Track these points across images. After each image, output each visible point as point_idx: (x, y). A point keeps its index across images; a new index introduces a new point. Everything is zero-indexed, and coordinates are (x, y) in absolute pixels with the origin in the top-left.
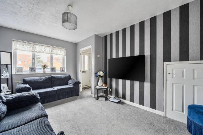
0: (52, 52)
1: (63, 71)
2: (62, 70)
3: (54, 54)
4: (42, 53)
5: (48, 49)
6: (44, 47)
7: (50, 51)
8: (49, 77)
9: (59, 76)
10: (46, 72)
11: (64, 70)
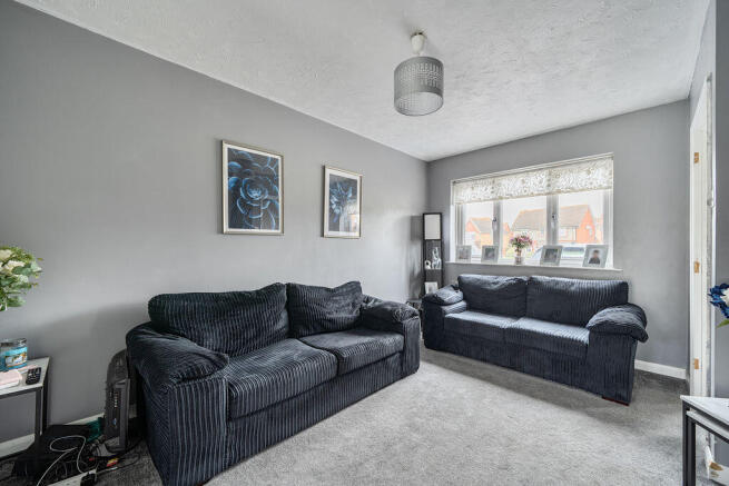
0: (549, 186)
1: (595, 261)
2: (591, 256)
3: (559, 192)
4: (518, 197)
5: (536, 180)
6: (521, 177)
7: (545, 183)
8: (520, 281)
9: (557, 283)
10: (526, 263)
11: (600, 256)
